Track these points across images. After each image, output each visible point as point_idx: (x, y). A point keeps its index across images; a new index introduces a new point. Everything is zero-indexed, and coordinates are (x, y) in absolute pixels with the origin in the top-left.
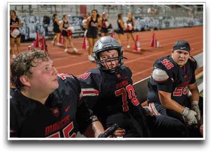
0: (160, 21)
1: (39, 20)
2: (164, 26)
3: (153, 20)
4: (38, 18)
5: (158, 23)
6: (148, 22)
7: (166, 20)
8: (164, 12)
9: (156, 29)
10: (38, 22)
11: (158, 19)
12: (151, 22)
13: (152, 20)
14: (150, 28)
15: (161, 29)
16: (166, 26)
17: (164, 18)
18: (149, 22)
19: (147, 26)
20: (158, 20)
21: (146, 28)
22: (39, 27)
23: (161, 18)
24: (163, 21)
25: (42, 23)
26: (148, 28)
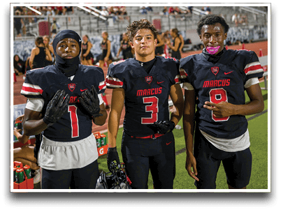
0: (251, 31)
1: (116, 39)
2: (256, 37)
3: (241, 30)
4: (115, 37)
5: (248, 34)
6: (234, 33)
7: (259, 29)
8: (255, 19)
9: (246, 42)
10: (115, 41)
11: (248, 29)
12: (239, 34)
13: (239, 31)
14: (238, 40)
15: (252, 42)
16: (260, 37)
17: (256, 27)
18: (236, 33)
19: (234, 39)
20: (248, 31)
21: (232, 41)
22: (116, 47)
23: (251, 27)
24: (255, 31)
25: (118, 42)
26: (235, 41)
